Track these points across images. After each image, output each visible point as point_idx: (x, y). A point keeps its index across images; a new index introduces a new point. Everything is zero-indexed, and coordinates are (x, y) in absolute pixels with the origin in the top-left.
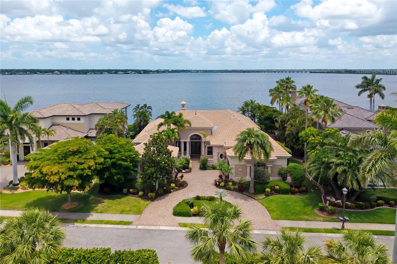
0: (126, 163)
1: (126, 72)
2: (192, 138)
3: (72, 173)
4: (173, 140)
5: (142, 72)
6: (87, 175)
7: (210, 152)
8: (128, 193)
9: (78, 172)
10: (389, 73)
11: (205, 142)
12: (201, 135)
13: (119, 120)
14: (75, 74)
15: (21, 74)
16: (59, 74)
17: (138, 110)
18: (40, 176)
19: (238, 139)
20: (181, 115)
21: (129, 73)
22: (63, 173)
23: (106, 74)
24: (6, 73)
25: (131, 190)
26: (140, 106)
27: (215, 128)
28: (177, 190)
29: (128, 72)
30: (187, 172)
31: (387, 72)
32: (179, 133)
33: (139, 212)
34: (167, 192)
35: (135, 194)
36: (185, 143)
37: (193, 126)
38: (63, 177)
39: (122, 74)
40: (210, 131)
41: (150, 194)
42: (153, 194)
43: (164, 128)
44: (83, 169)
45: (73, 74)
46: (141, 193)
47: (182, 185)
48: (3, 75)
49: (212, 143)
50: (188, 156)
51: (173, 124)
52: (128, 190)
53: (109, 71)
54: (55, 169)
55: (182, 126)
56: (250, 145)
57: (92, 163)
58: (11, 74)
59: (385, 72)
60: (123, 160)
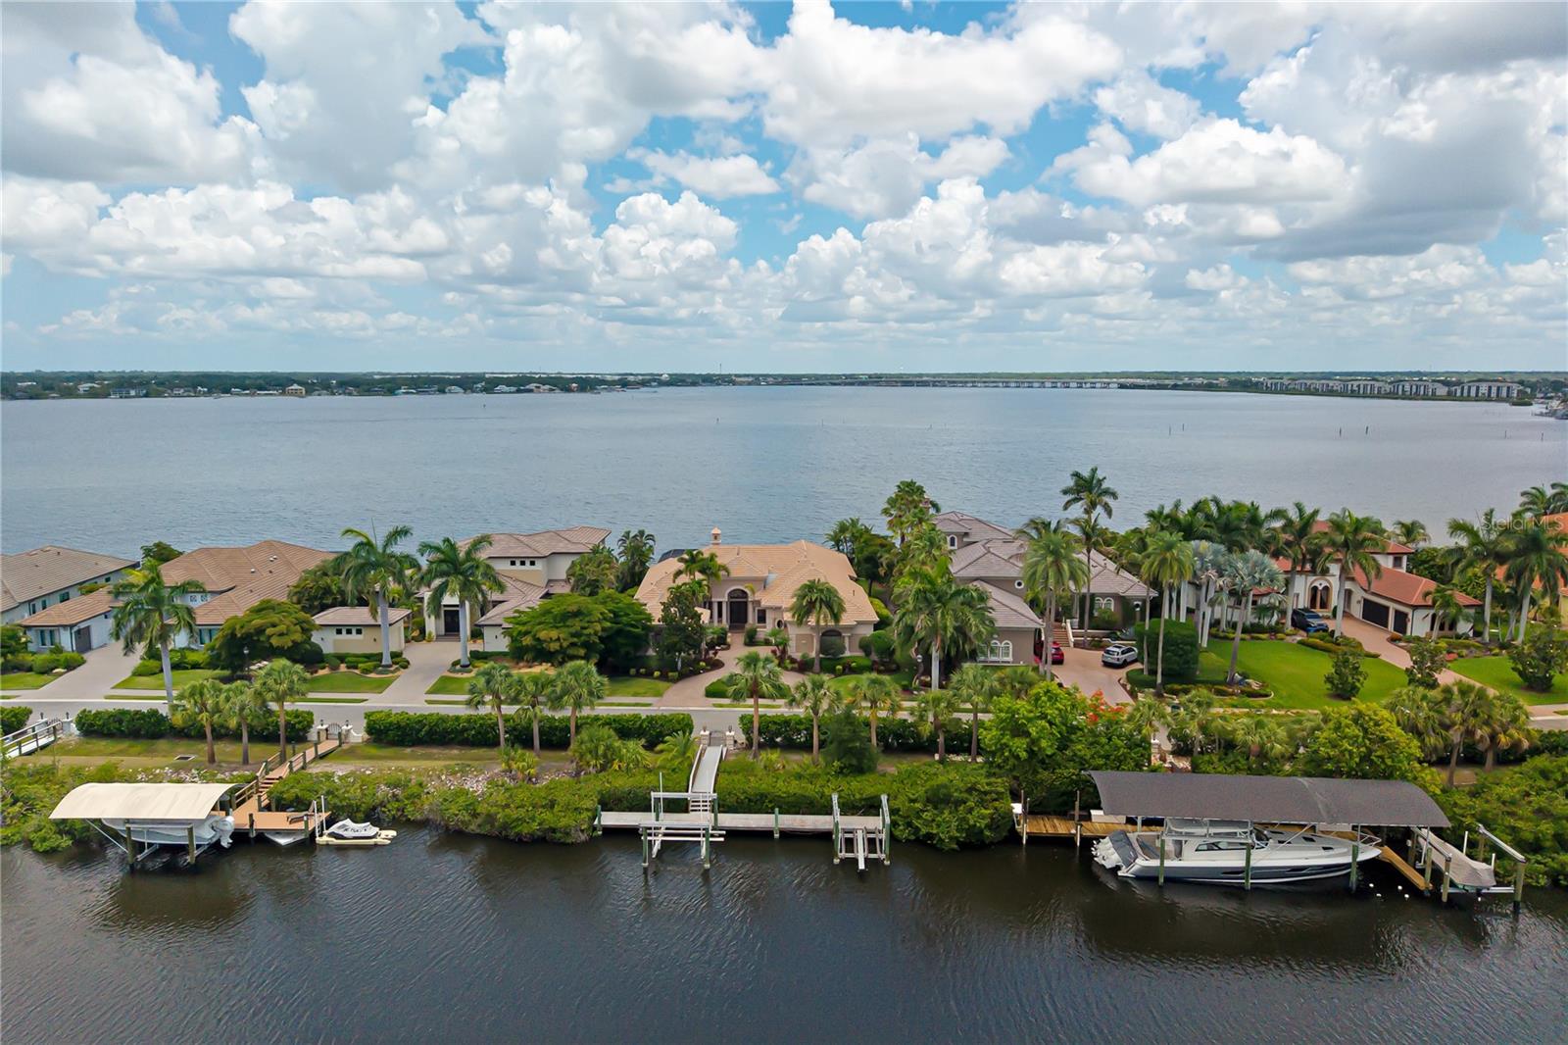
0: (637, 630)
1: (521, 384)
2: (731, 595)
3: (575, 640)
4: (701, 599)
5: (574, 385)
6: (594, 642)
7: (762, 618)
8: (638, 675)
9: (583, 638)
10: (1361, 392)
11: (753, 602)
12: (746, 590)
13: (607, 565)
14: (355, 393)
15: (179, 396)
16: (304, 392)
17: (628, 542)
18: (534, 643)
19: (795, 595)
20: (713, 557)
21: (531, 391)
22: (564, 640)
23: (459, 395)
24: (133, 393)
25: (642, 670)
26: (632, 535)
27: (772, 577)
28: (708, 671)
29: (528, 387)
30: (723, 649)
31: (1355, 388)
32: (709, 588)
33: (659, 694)
34: (695, 673)
35: (649, 675)
36: (720, 604)
37: (734, 575)
38: (565, 644)
39: (510, 393)
40: (763, 583)
41: (670, 674)
42: (676, 674)
43: (684, 579)
44: (589, 635)
45: (350, 394)
46: (657, 674)
47: (717, 665)
48: (121, 397)
49: (764, 604)
50: (725, 624)
51: (700, 571)
52: (638, 671)
53: (468, 383)
54: (554, 634)
55: (715, 575)
56: (812, 604)
57: (598, 627)
58: (146, 396)
59: (1349, 388)
60: (633, 626)
